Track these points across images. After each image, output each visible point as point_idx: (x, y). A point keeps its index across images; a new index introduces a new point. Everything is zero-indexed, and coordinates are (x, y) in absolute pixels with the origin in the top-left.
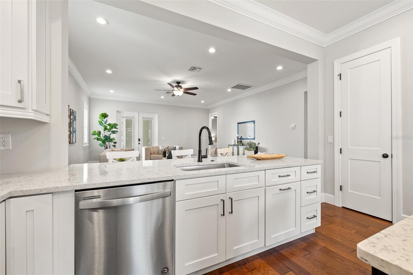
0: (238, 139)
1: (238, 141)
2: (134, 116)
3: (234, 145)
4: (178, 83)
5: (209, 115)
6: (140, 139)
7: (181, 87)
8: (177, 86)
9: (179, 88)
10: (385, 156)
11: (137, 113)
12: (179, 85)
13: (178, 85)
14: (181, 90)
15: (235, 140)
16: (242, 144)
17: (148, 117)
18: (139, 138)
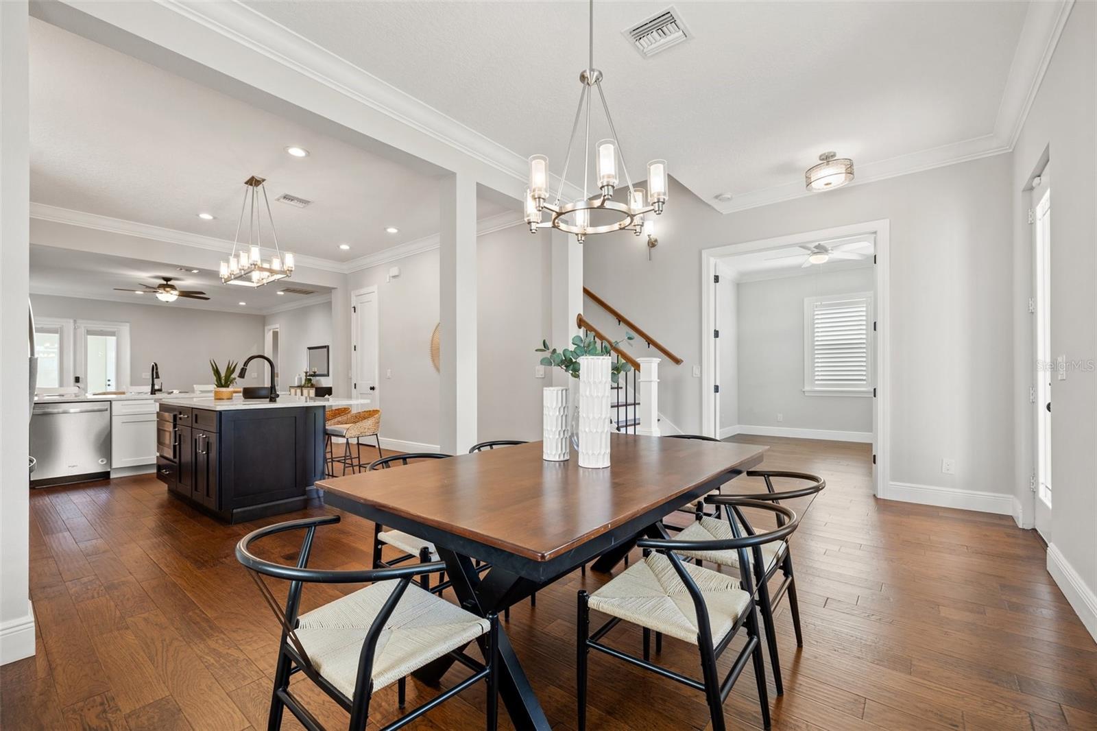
0: (306, 376)
1: (306, 380)
2: (61, 328)
3: (298, 387)
4: (167, 279)
5: (266, 328)
6: (79, 378)
7: (173, 287)
8: (161, 286)
9: (168, 289)
10: (372, 388)
11: (72, 321)
12: (169, 283)
13: (165, 283)
14: (172, 292)
15: (301, 378)
16: (309, 385)
17: (101, 331)
18: (78, 376)
